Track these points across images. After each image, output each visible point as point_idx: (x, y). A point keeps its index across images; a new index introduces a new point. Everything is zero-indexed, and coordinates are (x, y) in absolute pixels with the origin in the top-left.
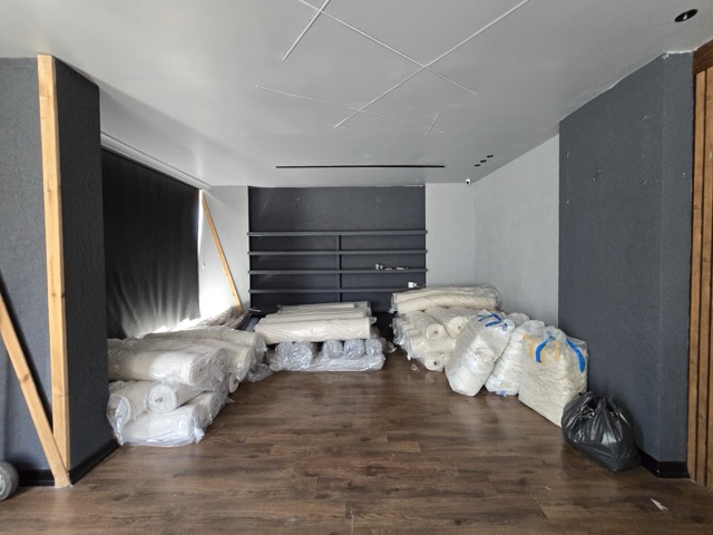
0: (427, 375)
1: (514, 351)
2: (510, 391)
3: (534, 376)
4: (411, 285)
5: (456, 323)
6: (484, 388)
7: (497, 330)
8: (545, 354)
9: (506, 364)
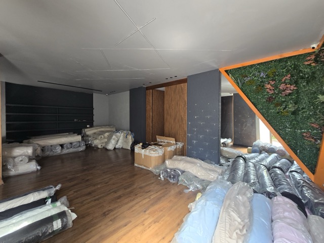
0: (99, 150)
1: (121, 138)
2: (121, 147)
3: (125, 142)
4: (88, 126)
5: (107, 134)
6: (115, 148)
7: (118, 134)
8: (128, 136)
9: (120, 141)
